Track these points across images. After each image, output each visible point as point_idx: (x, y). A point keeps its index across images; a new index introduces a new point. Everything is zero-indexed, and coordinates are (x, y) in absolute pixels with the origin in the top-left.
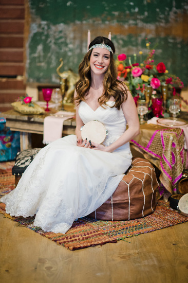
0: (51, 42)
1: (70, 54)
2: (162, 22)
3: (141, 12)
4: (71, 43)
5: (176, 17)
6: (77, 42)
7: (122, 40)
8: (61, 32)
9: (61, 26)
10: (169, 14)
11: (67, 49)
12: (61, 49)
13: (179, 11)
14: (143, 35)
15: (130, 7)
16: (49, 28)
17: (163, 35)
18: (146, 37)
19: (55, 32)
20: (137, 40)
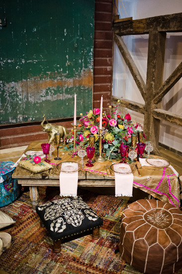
0: (6, 95)
1: (20, 102)
2: (77, 77)
3: (64, 71)
4: (20, 95)
5: (85, 73)
6: (25, 94)
7: (54, 90)
8: (13, 88)
9: (13, 84)
10: (80, 72)
11: (18, 99)
12: (14, 100)
13: (86, 69)
14: (66, 85)
15: (57, 69)
16: (4, 85)
17: (77, 85)
18: (68, 87)
19: (9, 88)
20: (63, 89)
